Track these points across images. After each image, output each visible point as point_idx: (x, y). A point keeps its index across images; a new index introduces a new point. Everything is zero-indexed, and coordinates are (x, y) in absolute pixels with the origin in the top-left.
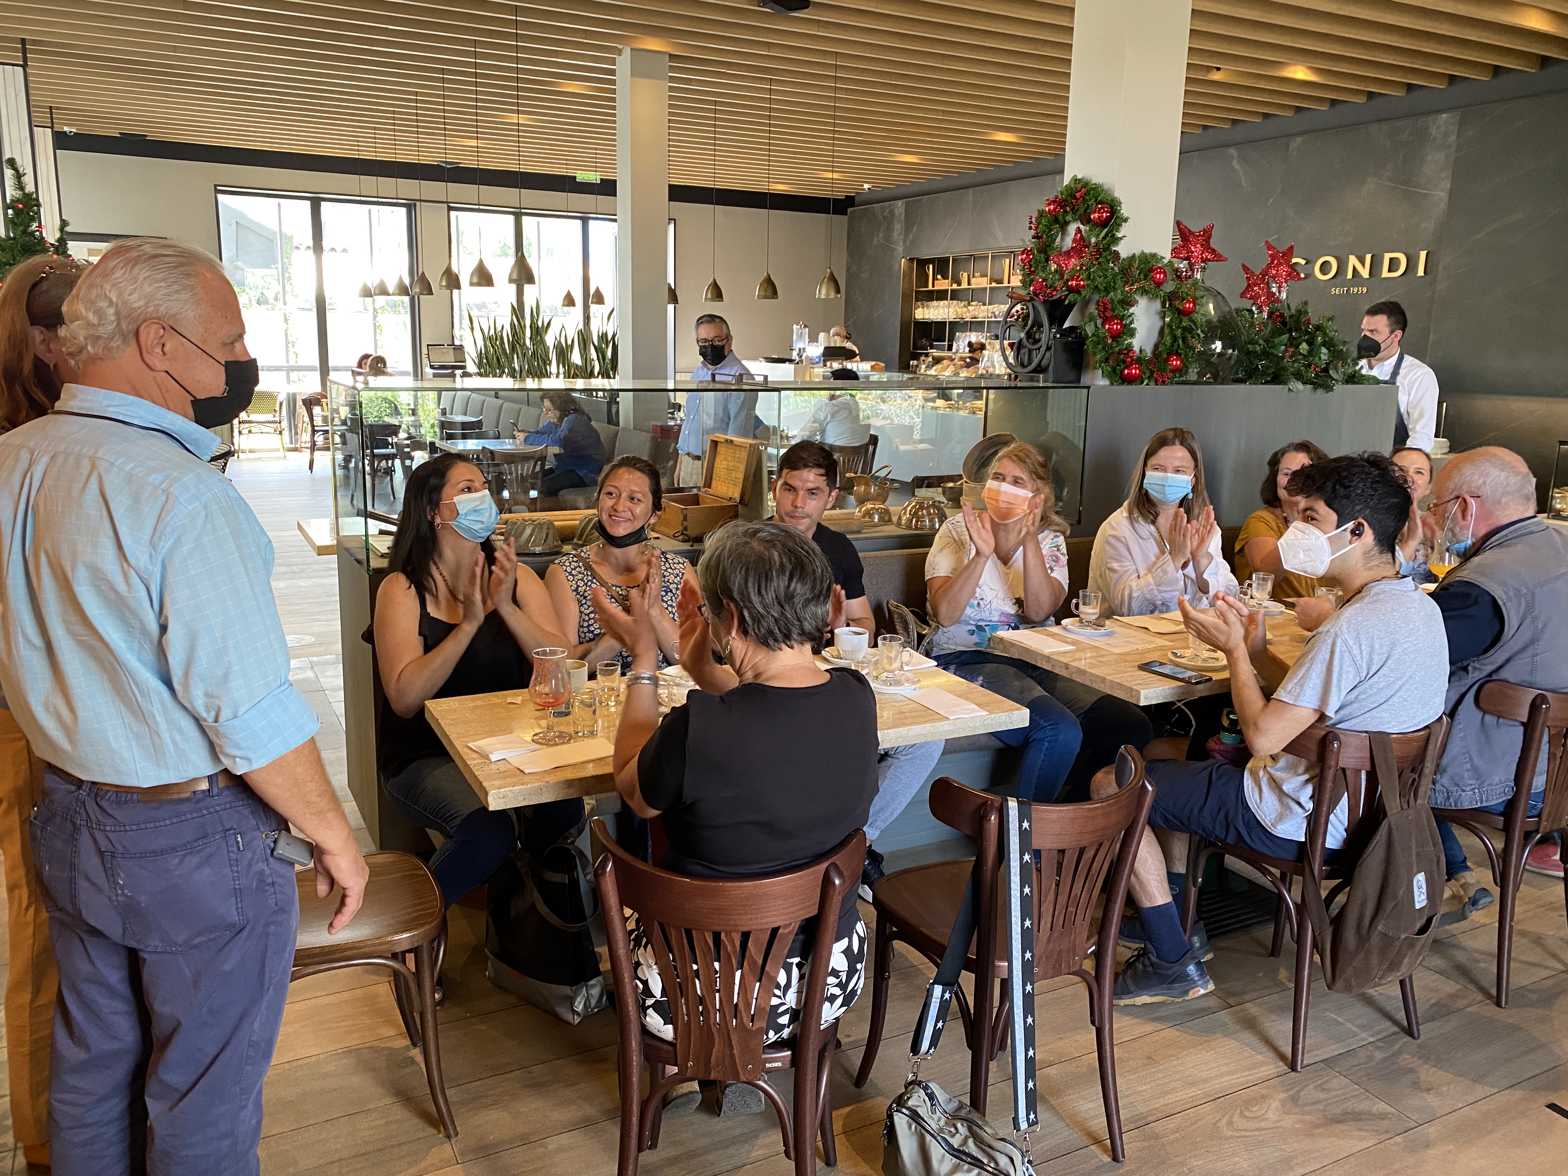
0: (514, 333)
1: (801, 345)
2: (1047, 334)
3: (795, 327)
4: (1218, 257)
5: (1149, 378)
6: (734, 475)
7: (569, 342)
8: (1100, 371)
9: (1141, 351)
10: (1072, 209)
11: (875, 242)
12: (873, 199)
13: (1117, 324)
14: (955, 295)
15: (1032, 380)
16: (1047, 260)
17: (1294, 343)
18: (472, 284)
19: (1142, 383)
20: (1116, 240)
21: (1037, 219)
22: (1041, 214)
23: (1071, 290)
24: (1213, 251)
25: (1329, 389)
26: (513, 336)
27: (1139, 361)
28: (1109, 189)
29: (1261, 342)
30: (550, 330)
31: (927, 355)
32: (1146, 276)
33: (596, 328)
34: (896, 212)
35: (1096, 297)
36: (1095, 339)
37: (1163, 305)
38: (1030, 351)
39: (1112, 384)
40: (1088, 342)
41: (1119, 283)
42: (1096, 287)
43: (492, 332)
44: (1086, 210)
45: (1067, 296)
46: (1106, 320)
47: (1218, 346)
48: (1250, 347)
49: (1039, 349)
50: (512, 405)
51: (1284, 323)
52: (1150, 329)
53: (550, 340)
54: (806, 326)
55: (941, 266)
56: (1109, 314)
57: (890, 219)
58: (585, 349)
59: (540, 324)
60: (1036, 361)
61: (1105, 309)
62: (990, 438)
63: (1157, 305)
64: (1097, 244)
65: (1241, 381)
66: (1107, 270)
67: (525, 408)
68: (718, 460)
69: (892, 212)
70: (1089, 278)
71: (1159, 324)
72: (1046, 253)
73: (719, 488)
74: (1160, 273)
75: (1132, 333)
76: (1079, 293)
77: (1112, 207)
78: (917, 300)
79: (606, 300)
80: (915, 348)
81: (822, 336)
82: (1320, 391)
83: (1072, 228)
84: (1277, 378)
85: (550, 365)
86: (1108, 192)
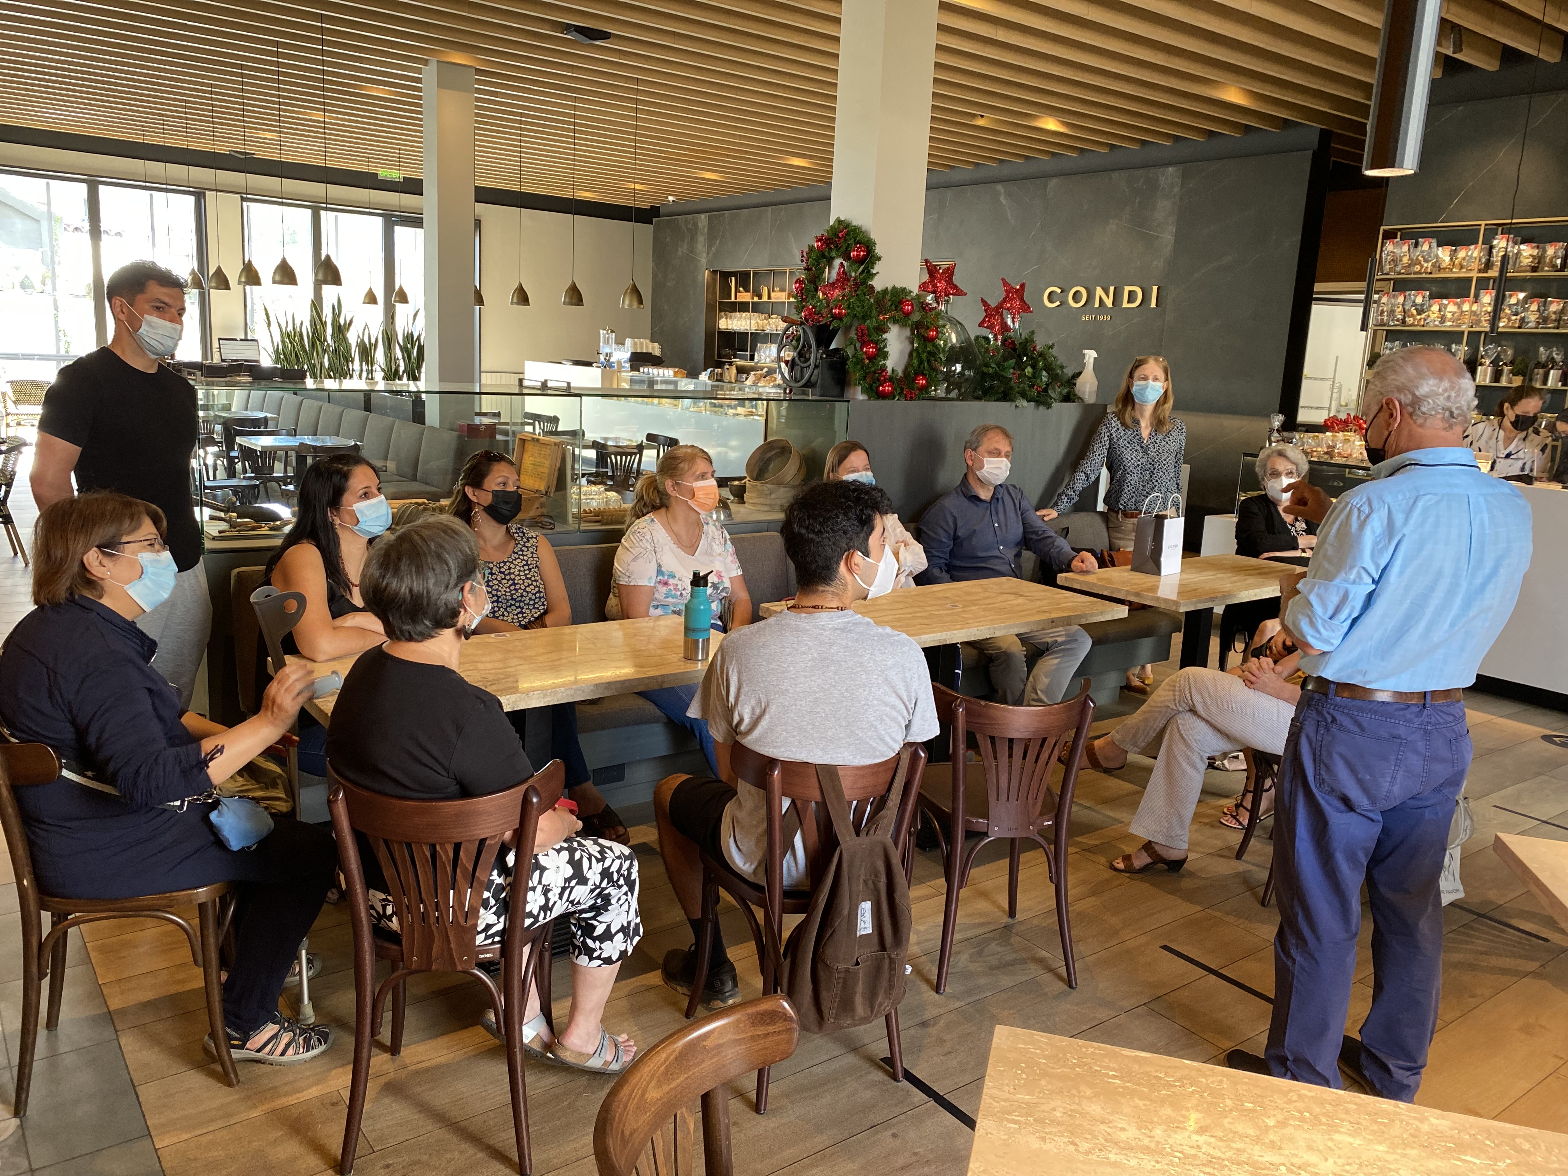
0: (315, 330)
1: (608, 350)
2: (814, 356)
3: (601, 331)
4: (959, 292)
5: (900, 394)
6: (540, 469)
7: (373, 341)
8: (860, 388)
9: (893, 371)
10: (836, 247)
11: (680, 253)
12: (677, 212)
13: (873, 348)
14: (756, 308)
15: (804, 393)
16: (816, 290)
17: (1021, 366)
18: (274, 282)
19: (894, 398)
20: (872, 276)
21: (807, 253)
22: (811, 248)
23: (835, 317)
24: (955, 287)
25: (1049, 406)
26: (314, 334)
27: (891, 379)
28: (866, 231)
29: (993, 365)
30: (352, 328)
31: (731, 364)
32: (896, 307)
33: (401, 326)
34: (700, 224)
35: (856, 324)
36: (854, 360)
37: (913, 333)
38: (802, 368)
39: (869, 399)
40: (848, 362)
41: (874, 313)
42: (855, 315)
43: (290, 328)
44: (847, 248)
45: (831, 322)
46: (864, 344)
47: (958, 368)
48: (985, 369)
49: (809, 366)
50: (311, 401)
51: (1014, 350)
52: (902, 352)
53: (352, 337)
54: (612, 331)
55: (743, 279)
56: (866, 338)
57: (694, 231)
58: (390, 348)
59: (342, 323)
60: (806, 377)
61: (863, 335)
62: (769, 443)
63: (907, 332)
64: (855, 279)
65: (978, 398)
66: (864, 301)
67: (326, 405)
68: (526, 456)
69: (695, 225)
70: (849, 308)
71: (908, 348)
72: (815, 283)
73: (527, 482)
74: (908, 305)
75: (885, 356)
76: (841, 319)
77: (867, 247)
78: (720, 311)
79: (410, 297)
80: (719, 356)
81: (628, 342)
82: (1042, 408)
83: (837, 262)
84: (1006, 396)
85: (352, 361)
86: (864, 233)
